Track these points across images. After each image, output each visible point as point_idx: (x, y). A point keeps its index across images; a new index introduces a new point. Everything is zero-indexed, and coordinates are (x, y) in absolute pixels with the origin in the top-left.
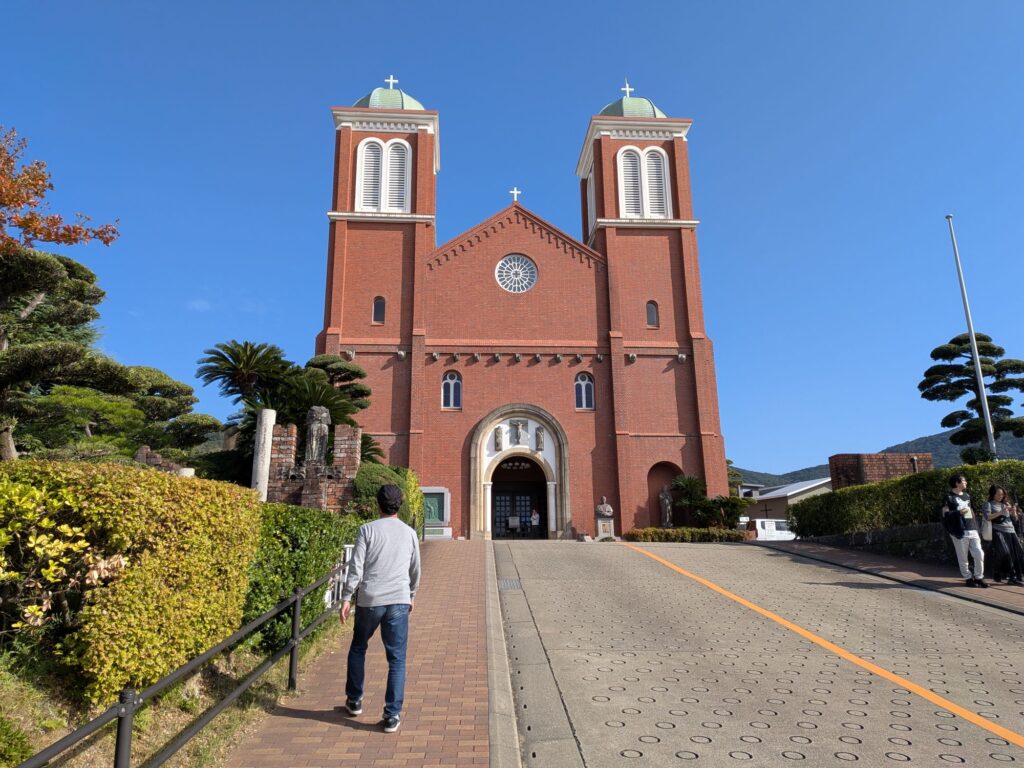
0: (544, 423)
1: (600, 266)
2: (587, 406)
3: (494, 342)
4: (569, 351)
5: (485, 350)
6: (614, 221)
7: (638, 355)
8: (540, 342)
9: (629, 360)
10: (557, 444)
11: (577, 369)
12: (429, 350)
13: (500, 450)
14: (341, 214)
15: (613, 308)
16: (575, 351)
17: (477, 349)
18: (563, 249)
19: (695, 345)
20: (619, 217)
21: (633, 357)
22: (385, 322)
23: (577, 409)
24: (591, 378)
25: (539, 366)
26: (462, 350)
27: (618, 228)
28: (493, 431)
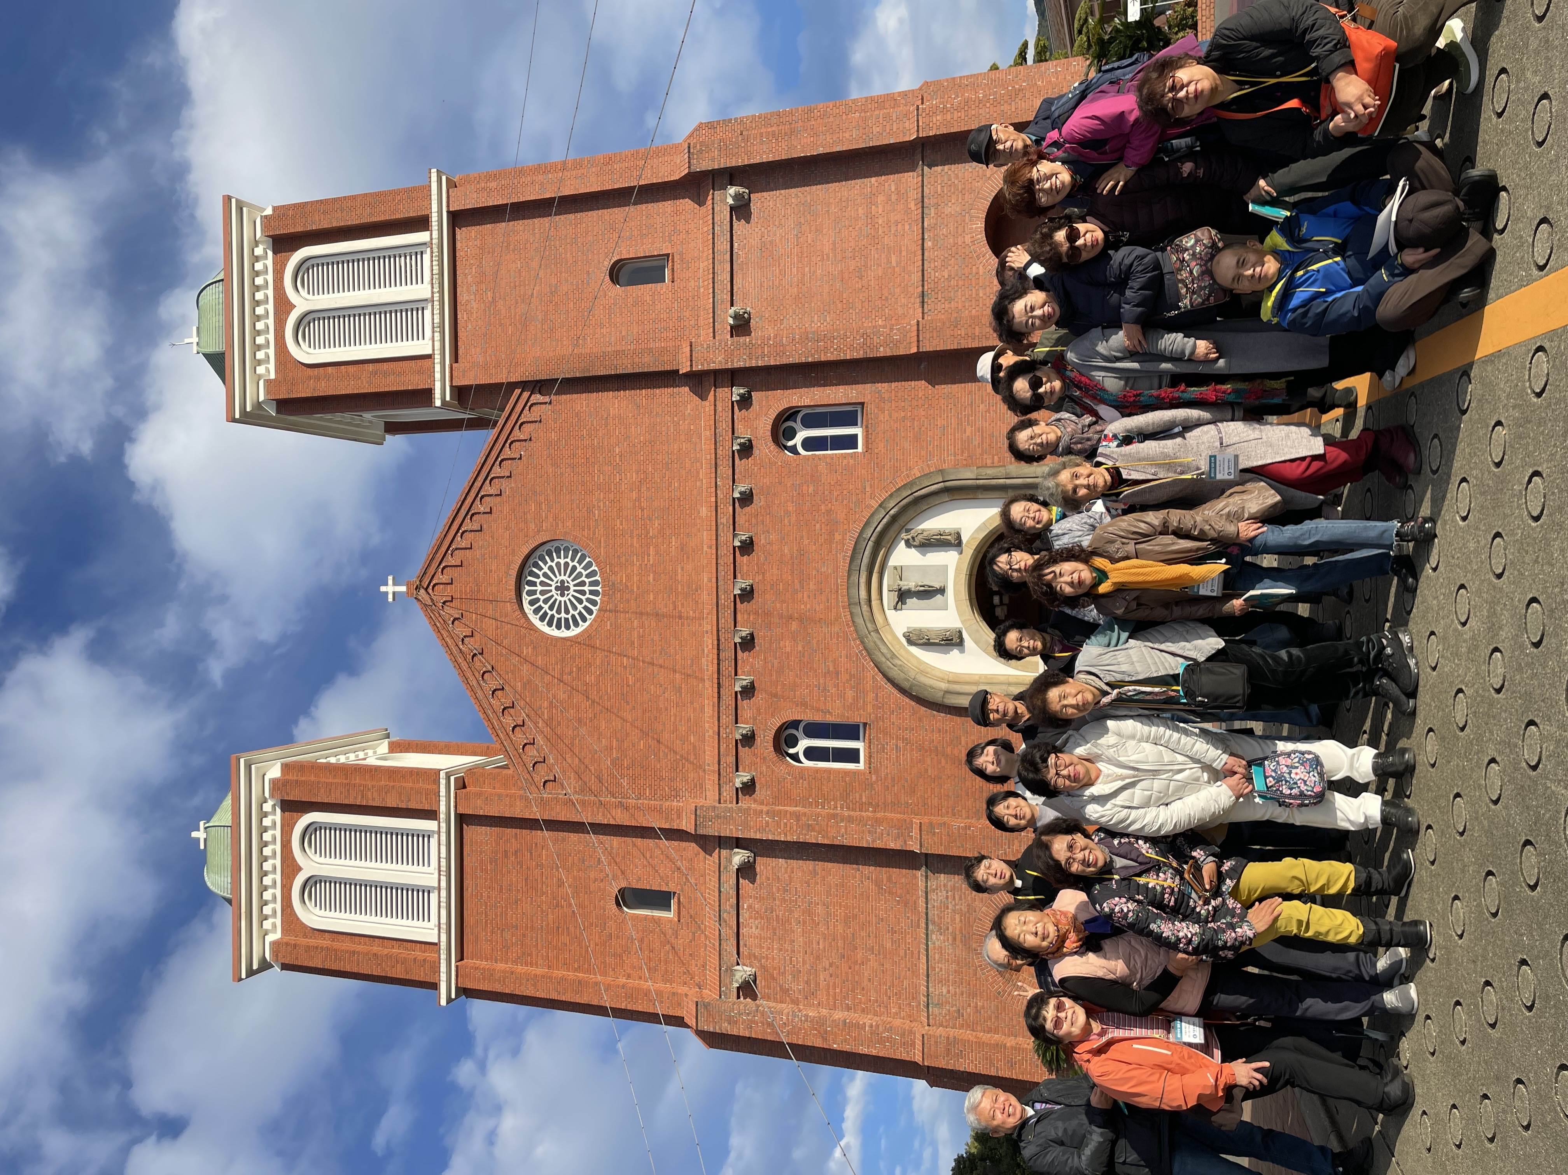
0: (896, 527)
1: (537, 398)
2: (854, 423)
3: (709, 642)
4: (725, 470)
5: (727, 667)
6: (438, 368)
7: (732, 305)
8: (707, 537)
9: (742, 326)
10: (945, 497)
11: (765, 448)
12: (728, 793)
13: (960, 632)
14: (443, 977)
15: (626, 366)
16: (724, 452)
17: (725, 682)
18: (504, 484)
19: (705, 164)
20: (429, 357)
21: (736, 317)
22: (671, 887)
23: (860, 449)
24: (789, 415)
25: (761, 541)
26: (727, 718)
27: (455, 358)
28: (913, 649)
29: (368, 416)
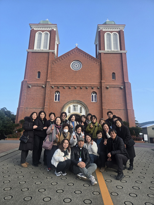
0: (82, 106)
1: (99, 63)
2: (95, 101)
3: (69, 83)
4: (90, 86)
5: (67, 86)
6: (103, 51)
8: (82, 84)
10: (86, 111)
11: (92, 91)
12: (51, 85)
13: (70, 113)
14: (30, 50)
15: (103, 74)
16: (92, 86)
17: (64, 85)
18: (89, 59)
19: (126, 84)
20: (105, 50)
21: (108, 87)
22: (40, 78)
23: (92, 102)
24: (96, 93)
25: (81, 90)
26: (60, 85)
27: (104, 53)
28: (68, 107)
29: (98, 42)
